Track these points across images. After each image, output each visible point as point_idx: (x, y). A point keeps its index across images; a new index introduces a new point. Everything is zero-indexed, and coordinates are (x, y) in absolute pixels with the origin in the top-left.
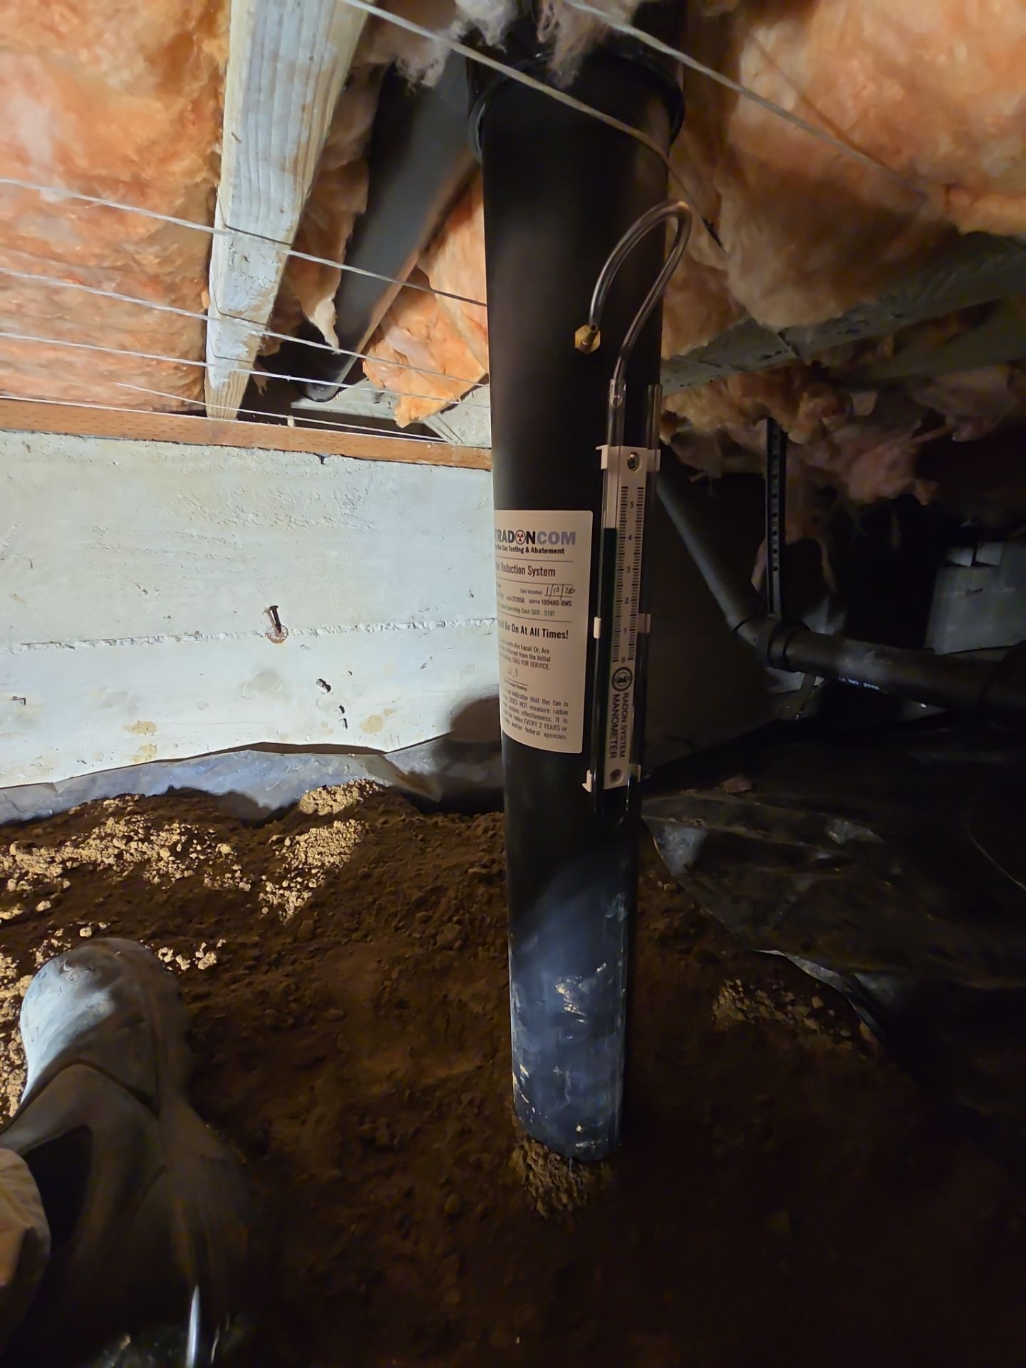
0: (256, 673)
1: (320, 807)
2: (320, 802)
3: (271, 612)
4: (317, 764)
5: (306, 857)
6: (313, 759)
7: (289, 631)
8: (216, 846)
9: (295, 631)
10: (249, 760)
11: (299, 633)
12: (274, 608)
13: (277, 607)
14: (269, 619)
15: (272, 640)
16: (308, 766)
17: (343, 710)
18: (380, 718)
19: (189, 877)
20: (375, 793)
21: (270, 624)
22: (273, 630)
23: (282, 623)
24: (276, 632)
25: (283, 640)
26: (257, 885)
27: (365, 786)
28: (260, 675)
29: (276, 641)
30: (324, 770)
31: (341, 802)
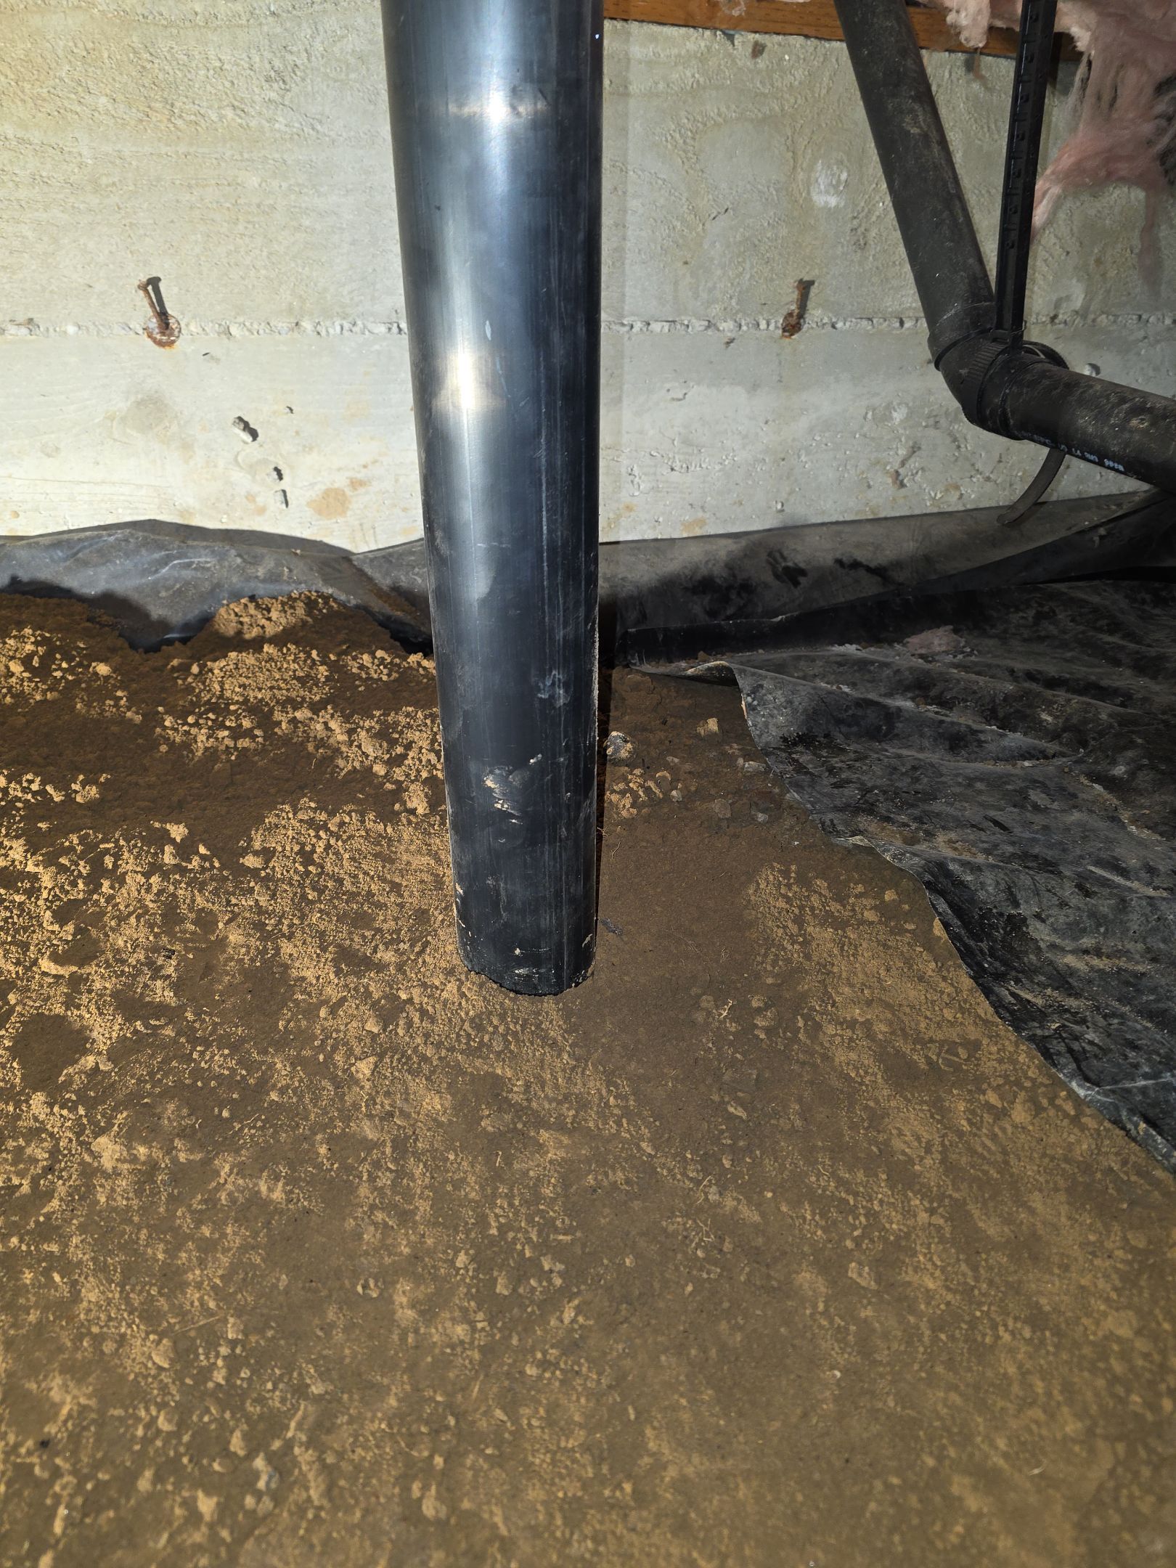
0: (133, 399)
1: (246, 627)
2: (246, 620)
3: (150, 288)
4: (239, 560)
5: (222, 689)
6: (233, 552)
7: (183, 325)
8: (89, 666)
9: (193, 328)
10: (131, 546)
11: (200, 330)
12: (154, 282)
13: (158, 279)
14: (146, 302)
15: (155, 340)
16: (226, 564)
17: (280, 477)
18: (344, 494)
19: (54, 702)
20: (333, 614)
21: (150, 312)
22: (154, 324)
23: (170, 312)
24: (160, 327)
25: (173, 342)
26: (153, 719)
27: (316, 602)
28: (139, 404)
29: (160, 344)
30: (251, 570)
31: (278, 620)
